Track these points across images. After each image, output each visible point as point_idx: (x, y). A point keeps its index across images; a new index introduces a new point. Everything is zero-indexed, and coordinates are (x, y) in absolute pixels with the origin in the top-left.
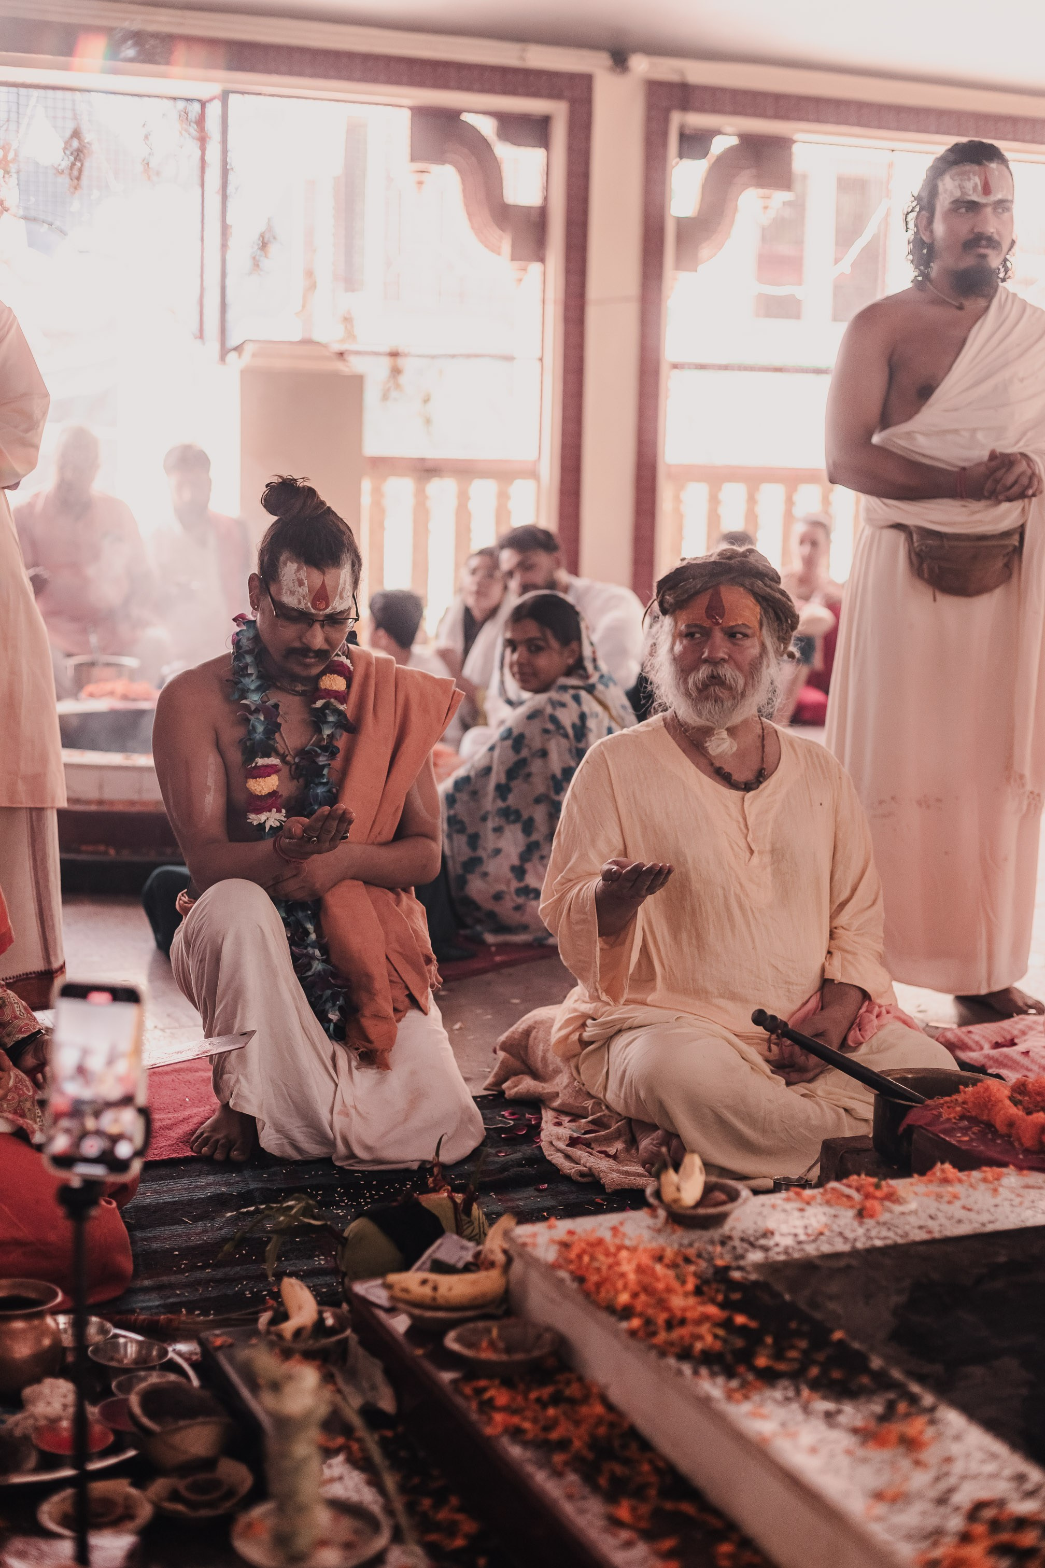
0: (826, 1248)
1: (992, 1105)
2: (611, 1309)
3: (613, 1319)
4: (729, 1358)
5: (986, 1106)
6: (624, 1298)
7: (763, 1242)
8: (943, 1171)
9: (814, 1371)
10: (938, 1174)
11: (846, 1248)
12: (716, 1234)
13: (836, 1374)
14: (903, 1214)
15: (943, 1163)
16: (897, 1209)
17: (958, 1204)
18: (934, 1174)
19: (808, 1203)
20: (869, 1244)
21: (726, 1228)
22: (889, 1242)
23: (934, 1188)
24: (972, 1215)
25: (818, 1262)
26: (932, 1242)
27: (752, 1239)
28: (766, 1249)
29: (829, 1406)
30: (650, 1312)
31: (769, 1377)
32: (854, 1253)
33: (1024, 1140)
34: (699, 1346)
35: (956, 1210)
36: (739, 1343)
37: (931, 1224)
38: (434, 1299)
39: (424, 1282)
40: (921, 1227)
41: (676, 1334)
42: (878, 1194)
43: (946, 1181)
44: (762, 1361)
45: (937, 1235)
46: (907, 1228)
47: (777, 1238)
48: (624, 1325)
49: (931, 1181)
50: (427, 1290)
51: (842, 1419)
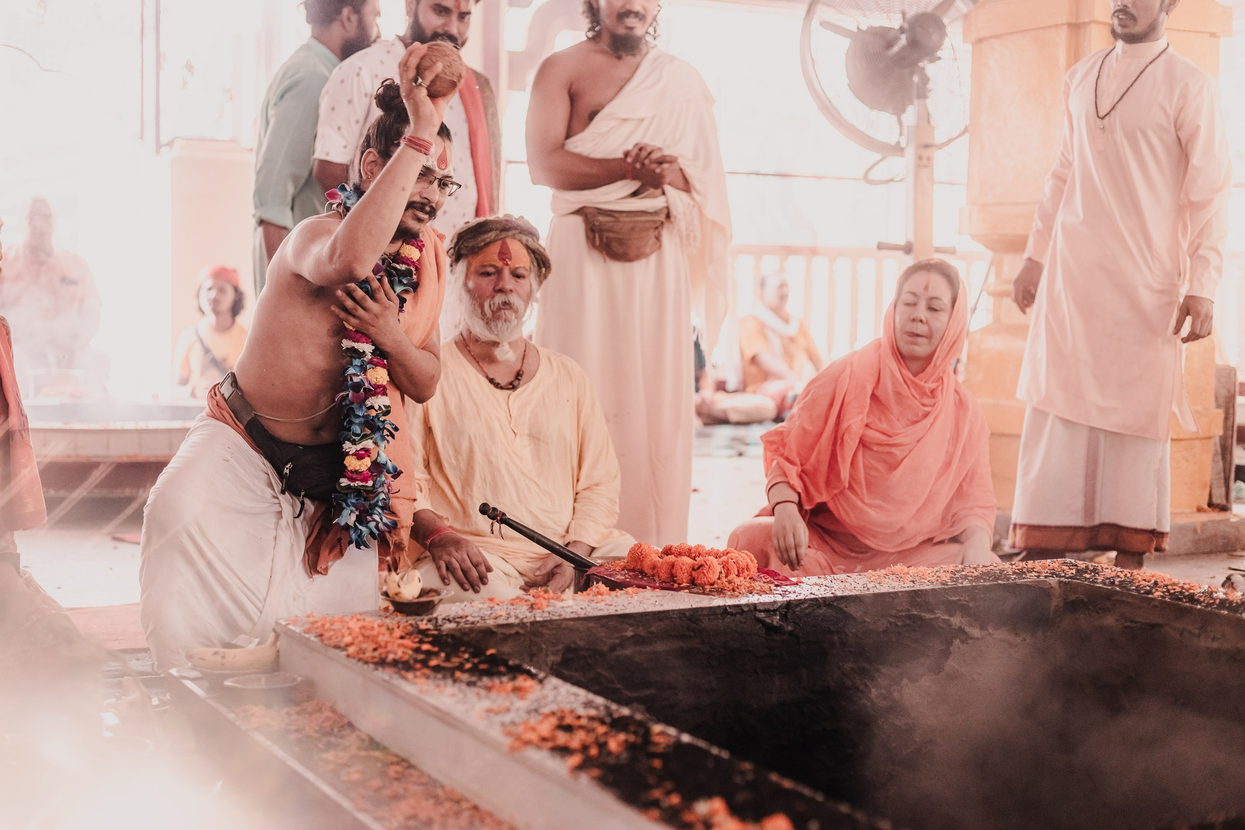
0: (502, 621)
1: (643, 557)
2: (337, 647)
3: (337, 651)
4: (412, 662)
5: (639, 559)
6: (348, 639)
7: (457, 620)
8: (597, 587)
9: (468, 666)
10: (594, 589)
11: (517, 621)
12: (426, 618)
13: (483, 666)
14: (563, 607)
15: (597, 583)
16: (559, 604)
17: (603, 603)
18: (592, 590)
19: (498, 604)
20: (532, 619)
21: (435, 615)
22: (549, 619)
23: (591, 597)
24: (611, 608)
25: (495, 629)
26: (579, 619)
27: (451, 619)
28: (458, 623)
29: (474, 679)
30: (364, 646)
31: (437, 669)
32: (522, 624)
33: (661, 574)
34: (391, 657)
35: (602, 605)
36: (421, 657)
37: (579, 611)
38: (223, 664)
39: (216, 653)
40: (572, 613)
41: (376, 654)
42: (546, 596)
43: (599, 593)
44: (434, 662)
45: (582, 615)
46: (562, 613)
47: (469, 618)
48: (345, 653)
49: (588, 594)
50: (218, 658)
51: (479, 684)
